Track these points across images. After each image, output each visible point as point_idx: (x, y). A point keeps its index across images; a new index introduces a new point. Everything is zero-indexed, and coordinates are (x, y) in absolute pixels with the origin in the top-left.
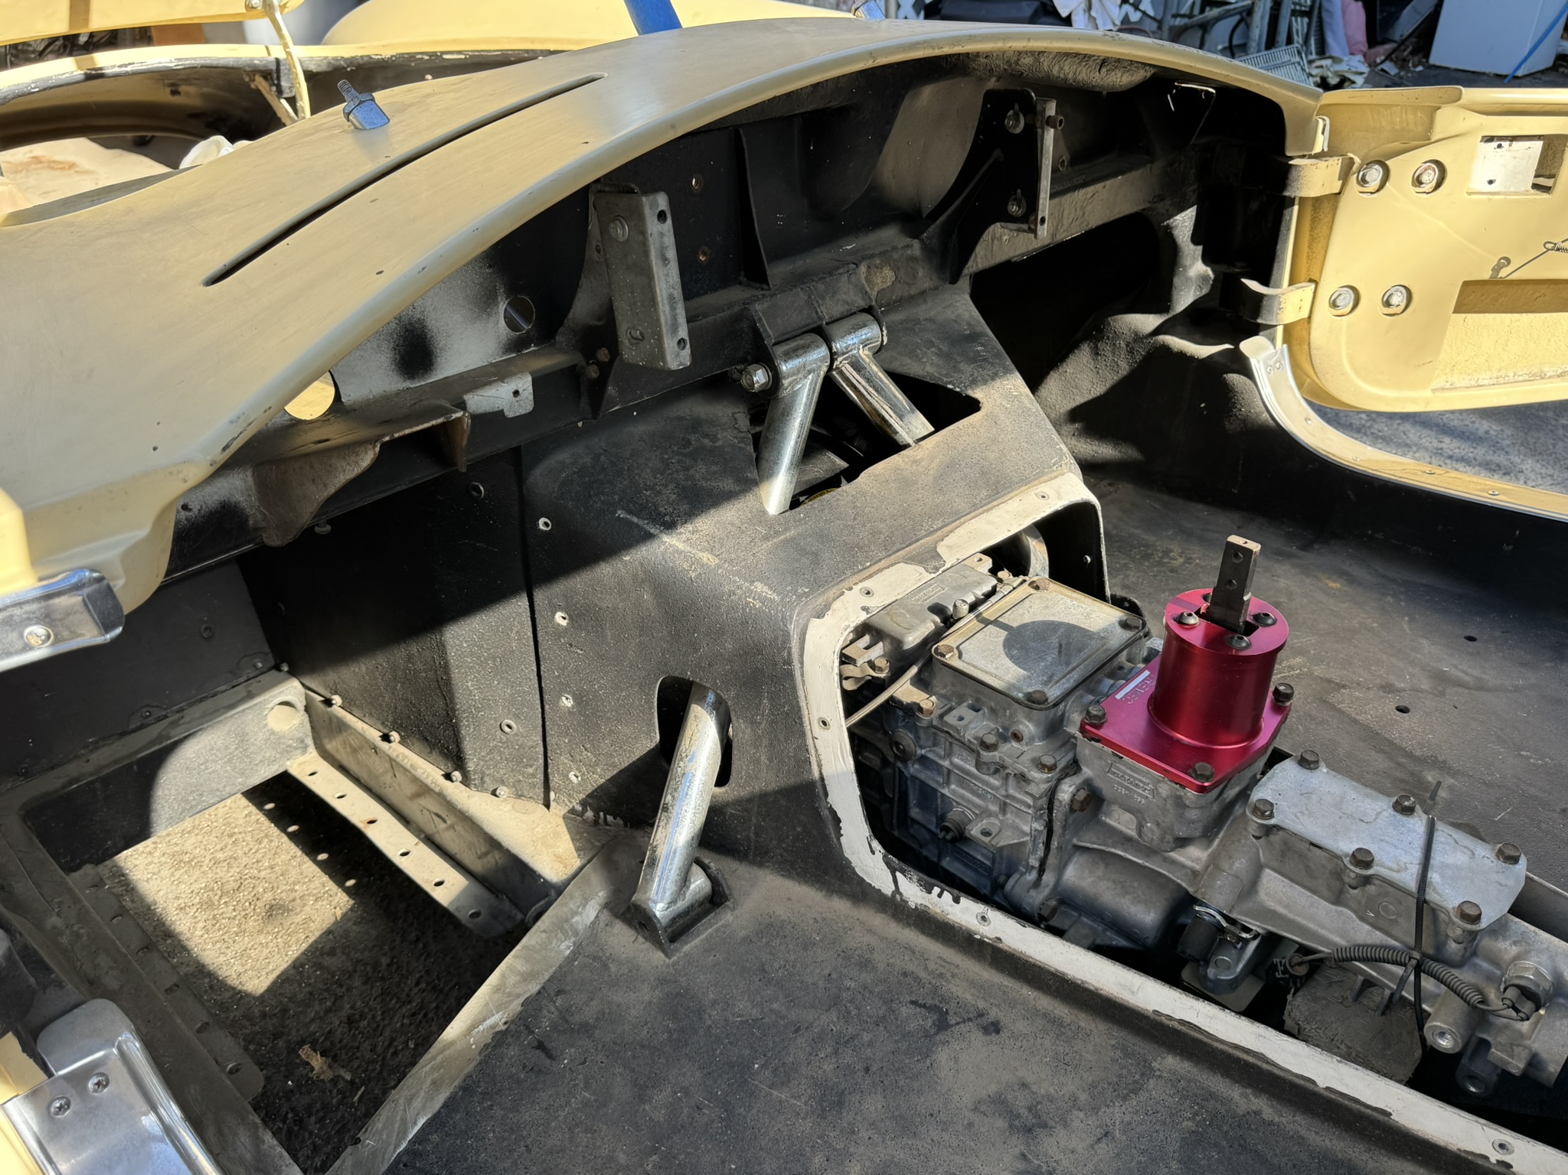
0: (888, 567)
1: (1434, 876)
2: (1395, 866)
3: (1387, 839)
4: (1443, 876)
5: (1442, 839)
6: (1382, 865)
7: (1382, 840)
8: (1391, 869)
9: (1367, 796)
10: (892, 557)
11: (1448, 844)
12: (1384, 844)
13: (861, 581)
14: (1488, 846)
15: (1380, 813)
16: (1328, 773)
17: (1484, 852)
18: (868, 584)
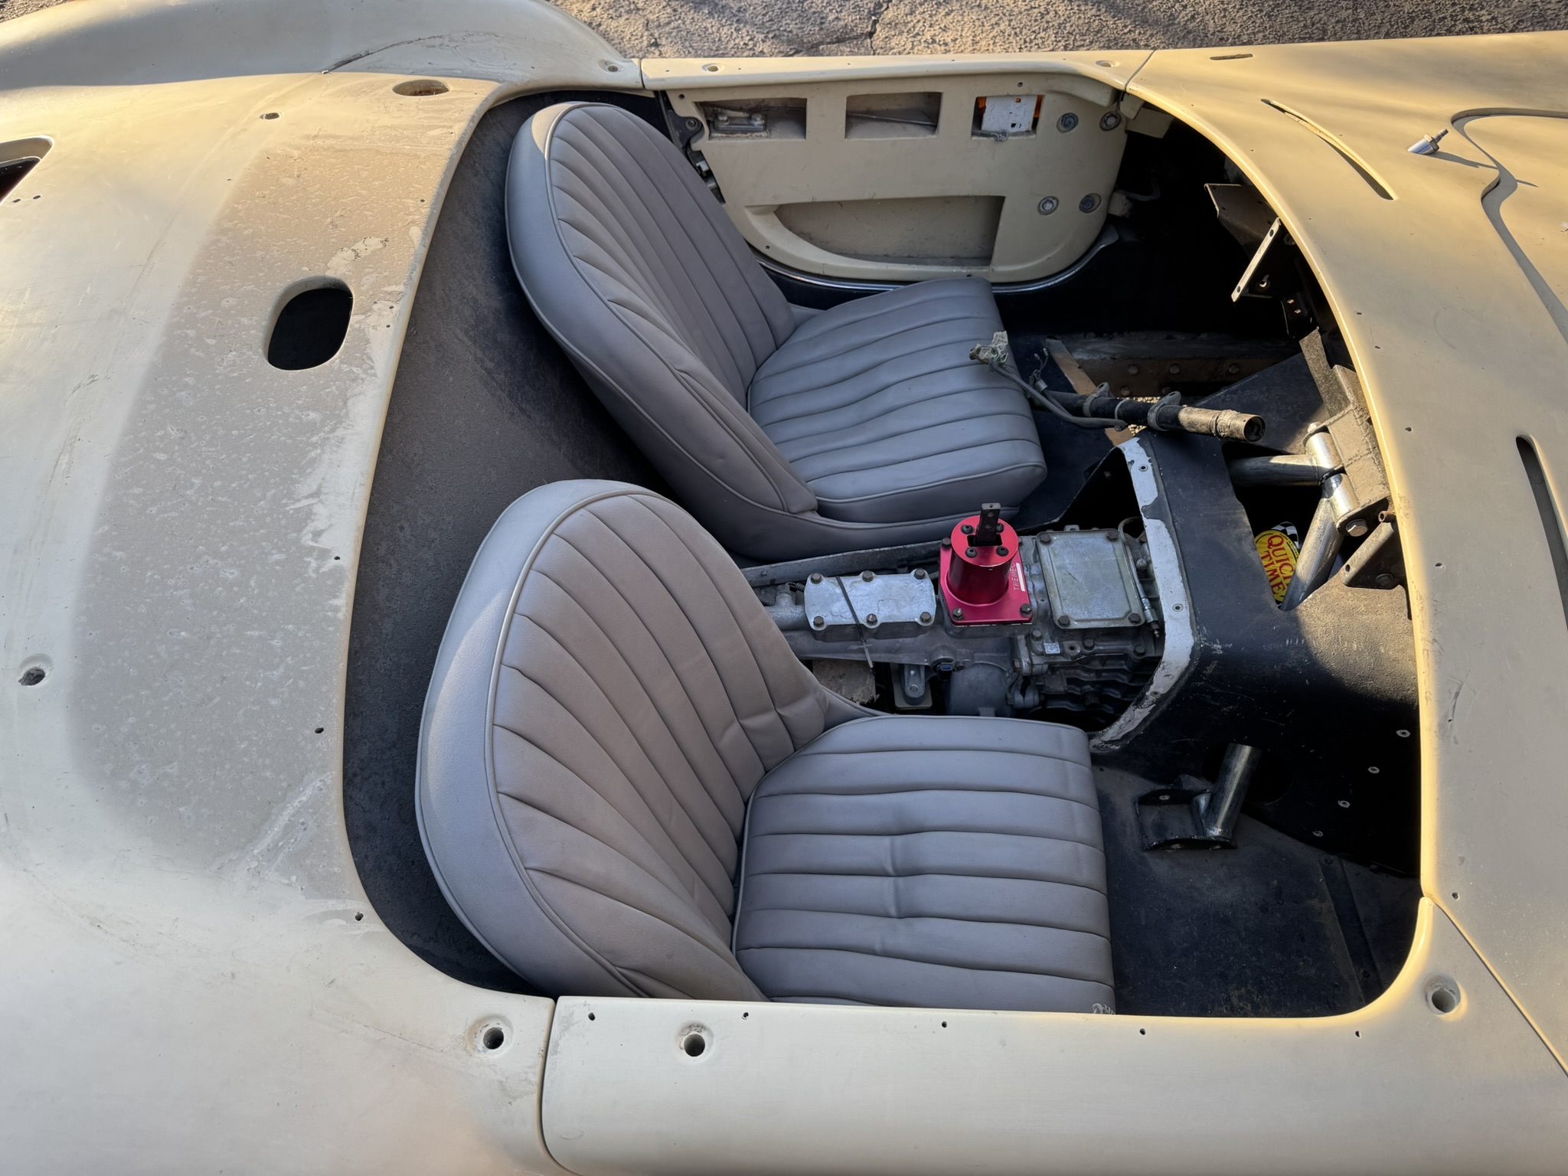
0: (1158, 487)
1: (839, 591)
2: (855, 585)
3: (867, 598)
4: (836, 593)
5: (847, 614)
6: (859, 582)
7: (868, 595)
8: (856, 582)
9: (890, 617)
10: (1164, 493)
11: (844, 613)
12: (866, 594)
13: (1153, 469)
14: (829, 624)
15: (879, 610)
16: (914, 619)
17: (829, 620)
18: (1150, 471)
